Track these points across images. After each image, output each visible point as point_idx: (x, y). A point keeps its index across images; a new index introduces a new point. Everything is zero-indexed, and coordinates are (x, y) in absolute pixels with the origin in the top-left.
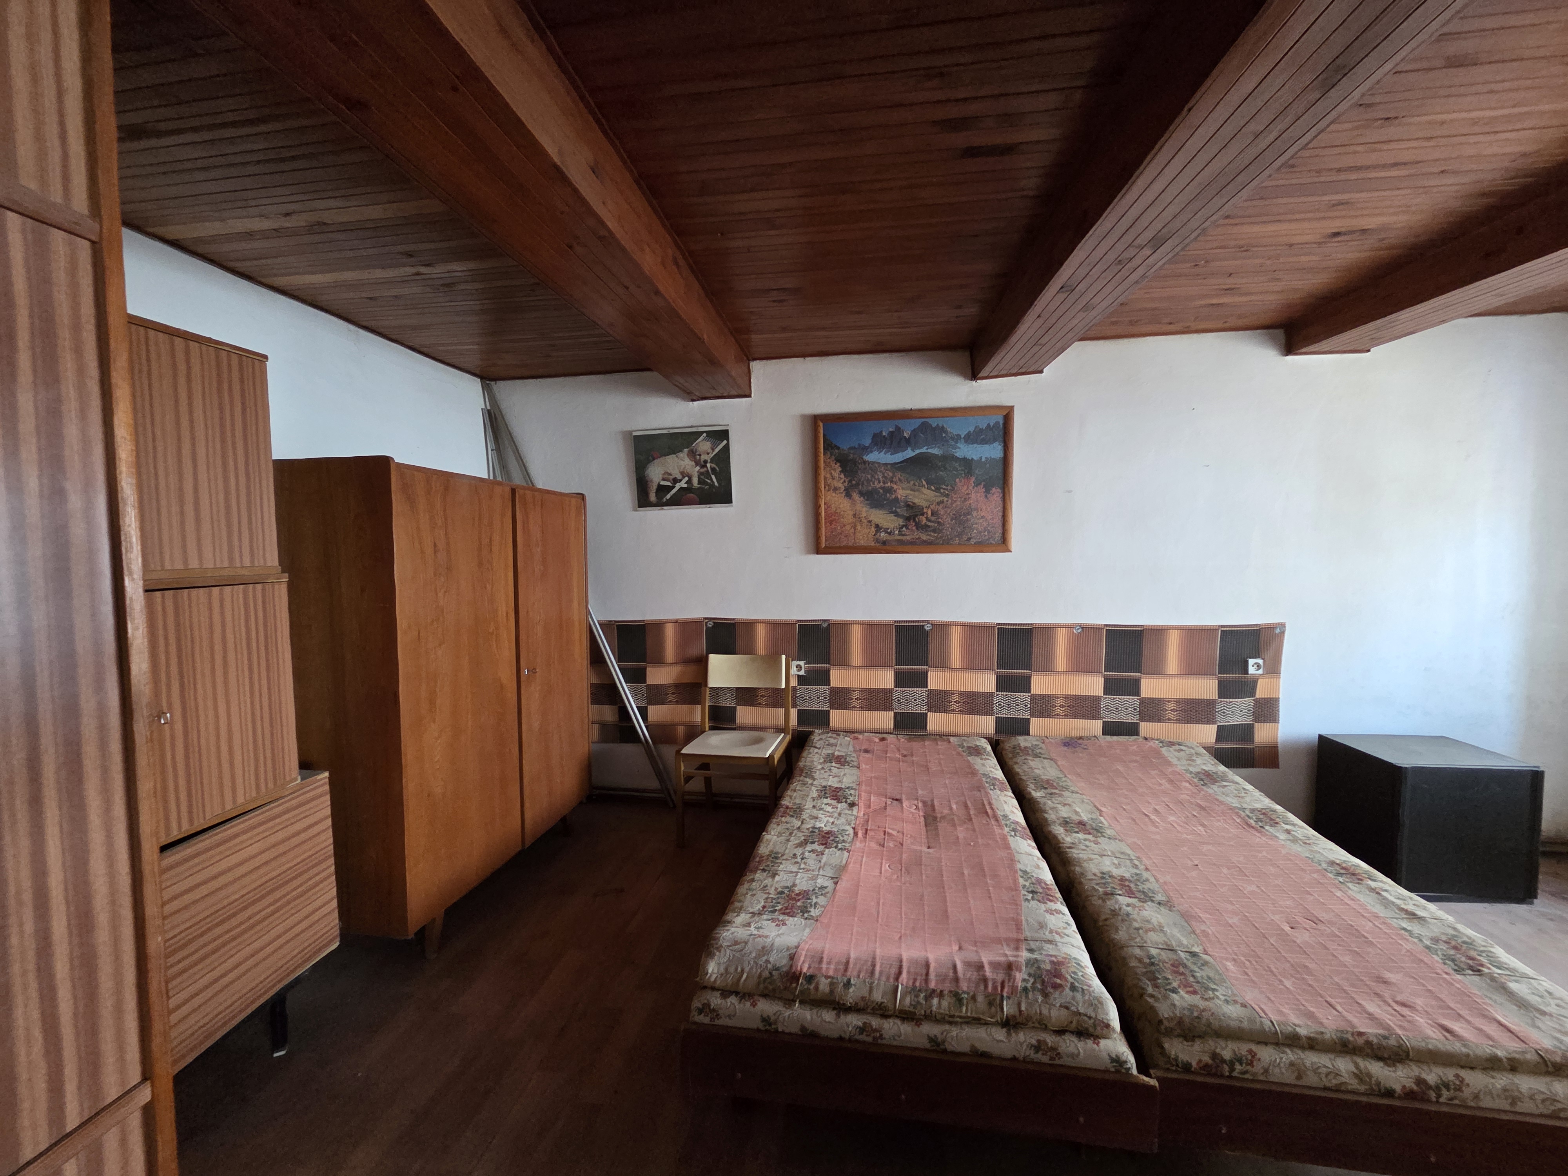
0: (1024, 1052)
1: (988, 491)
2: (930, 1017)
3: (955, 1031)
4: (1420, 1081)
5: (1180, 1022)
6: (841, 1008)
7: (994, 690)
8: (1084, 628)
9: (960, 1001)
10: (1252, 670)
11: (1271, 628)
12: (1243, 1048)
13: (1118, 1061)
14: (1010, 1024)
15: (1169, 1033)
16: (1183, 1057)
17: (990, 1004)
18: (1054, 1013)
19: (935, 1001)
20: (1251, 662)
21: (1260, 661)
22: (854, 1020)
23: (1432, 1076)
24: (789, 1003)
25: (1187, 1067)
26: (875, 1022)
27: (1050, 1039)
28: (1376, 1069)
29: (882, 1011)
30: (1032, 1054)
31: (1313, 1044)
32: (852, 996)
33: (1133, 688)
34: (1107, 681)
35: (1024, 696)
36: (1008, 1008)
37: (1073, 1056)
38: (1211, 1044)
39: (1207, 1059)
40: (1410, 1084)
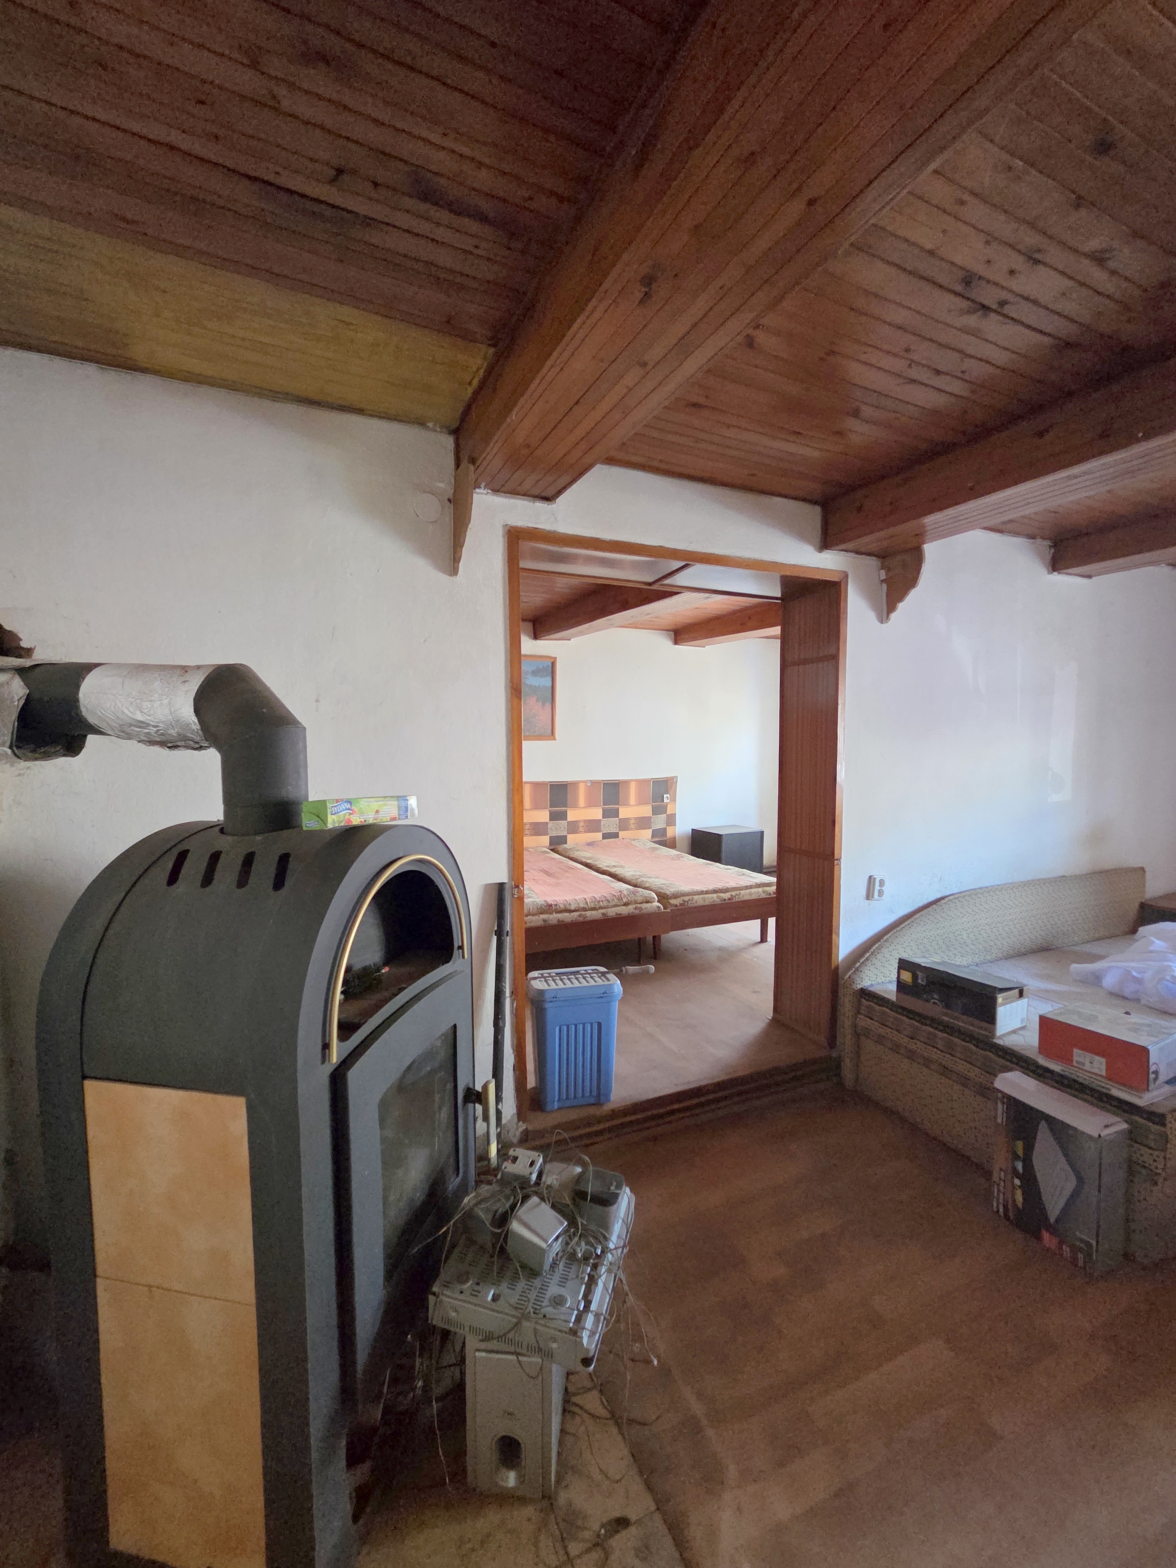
0: (632, 910)
1: (543, 705)
2: (601, 908)
3: (609, 910)
4: (732, 895)
5: (673, 894)
6: (570, 911)
7: (548, 821)
8: (593, 782)
9: (609, 901)
10: (665, 800)
11: (672, 778)
12: (690, 897)
13: (659, 907)
14: (626, 904)
15: (671, 898)
16: (675, 903)
17: (619, 900)
18: (639, 898)
19: (601, 903)
20: (665, 796)
21: (668, 795)
22: (576, 914)
23: (734, 894)
24: (552, 913)
25: (676, 906)
26: (583, 913)
27: (639, 905)
28: (722, 895)
29: (584, 909)
30: (634, 911)
31: (707, 892)
32: (573, 908)
33: (616, 813)
34: (604, 811)
35: (564, 823)
36: (625, 900)
37: (646, 908)
38: (682, 898)
39: (681, 902)
40: (729, 897)
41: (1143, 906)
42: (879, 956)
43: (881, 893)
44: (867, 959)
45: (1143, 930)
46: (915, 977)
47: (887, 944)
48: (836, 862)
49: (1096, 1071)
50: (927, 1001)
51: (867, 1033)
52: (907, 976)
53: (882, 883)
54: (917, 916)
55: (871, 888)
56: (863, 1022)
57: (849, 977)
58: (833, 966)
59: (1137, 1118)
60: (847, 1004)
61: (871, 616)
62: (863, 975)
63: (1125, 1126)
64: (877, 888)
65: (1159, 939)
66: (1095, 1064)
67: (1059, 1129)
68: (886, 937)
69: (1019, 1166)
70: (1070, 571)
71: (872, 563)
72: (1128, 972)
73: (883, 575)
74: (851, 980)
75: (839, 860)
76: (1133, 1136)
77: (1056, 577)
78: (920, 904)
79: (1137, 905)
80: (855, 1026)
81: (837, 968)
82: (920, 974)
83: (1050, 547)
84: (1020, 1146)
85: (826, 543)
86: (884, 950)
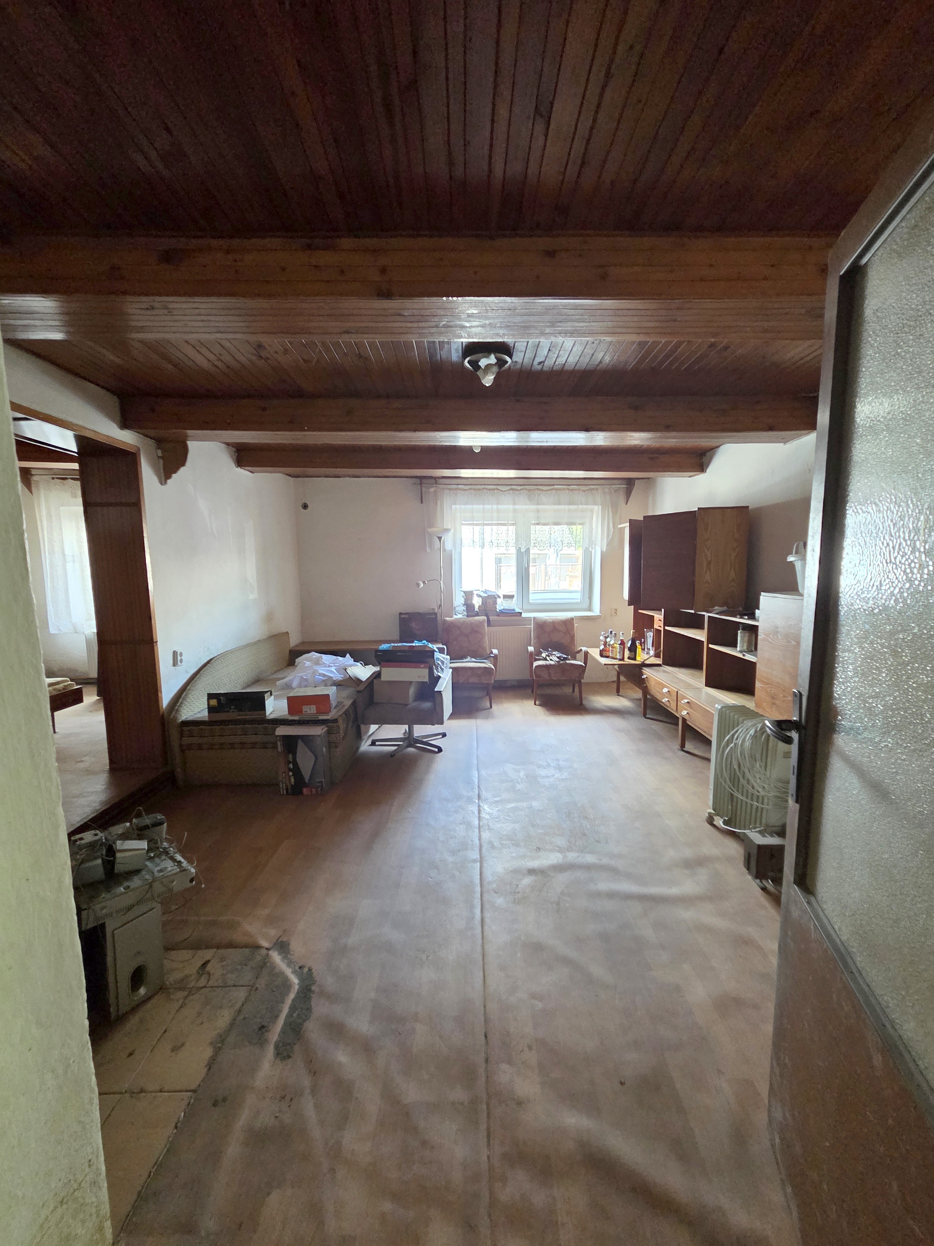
41: (291, 651)
42: (188, 700)
43: (181, 661)
44: (181, 703)
45: (298, 660)
46: (219, 701)
47: (190, 692)
48: (155, 644)
49: (313, 712)
50: (228, 712)
51: (190, 747)
52: (214, 702)
53: (181, 654)
54: (202, 672)
55: (176, 658)
56: (186, 741)
57: (174, 716)
58: (161, 713)
59: (330, 724)
60: (174, 734)
61: (155, 479)
62: (181, 713)
63: (326, 728)
64: (179, 658)
65: (308, 661)
66: (312, 709)
67: (305, 739)
68: (188, 688)
69: (291, 766)
70: (247, 468)
71: (151, 442)
72: (302, 677)
73: (160, 453)
74: (175, 719)
75: (156, 642)
76: (329, 732)
77: (239, 470)
78: (200, 665)
79: (288, 652)
80: (181, 746)
81: (163, 713)
82: (222, 698)
83: (235, 452)
84: (291, 756)
85: (124, 425)
86: (190, 695)
